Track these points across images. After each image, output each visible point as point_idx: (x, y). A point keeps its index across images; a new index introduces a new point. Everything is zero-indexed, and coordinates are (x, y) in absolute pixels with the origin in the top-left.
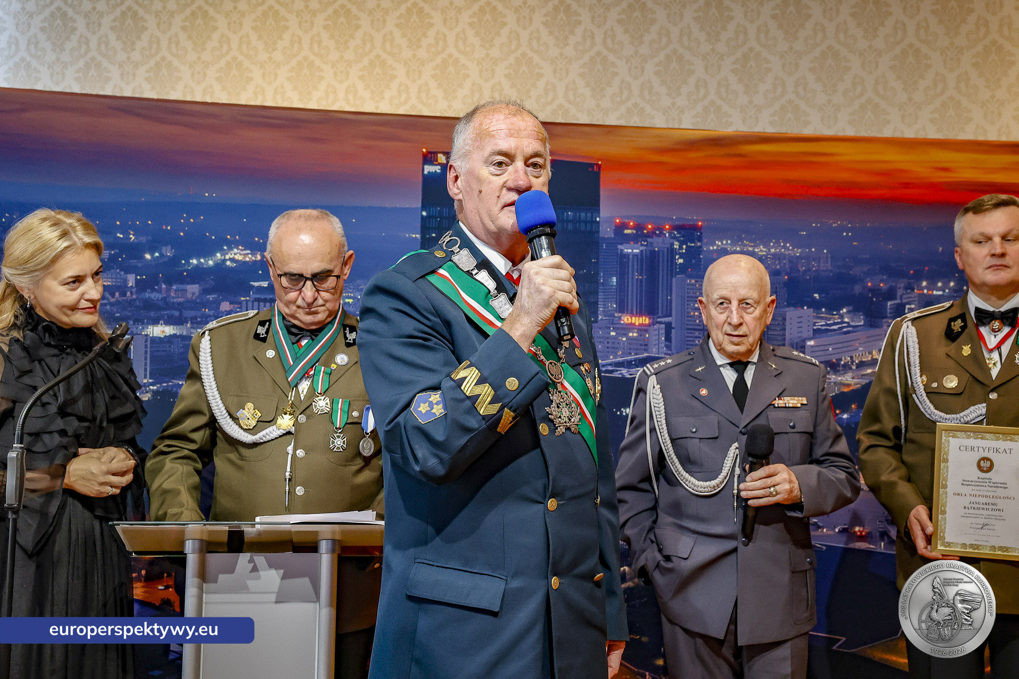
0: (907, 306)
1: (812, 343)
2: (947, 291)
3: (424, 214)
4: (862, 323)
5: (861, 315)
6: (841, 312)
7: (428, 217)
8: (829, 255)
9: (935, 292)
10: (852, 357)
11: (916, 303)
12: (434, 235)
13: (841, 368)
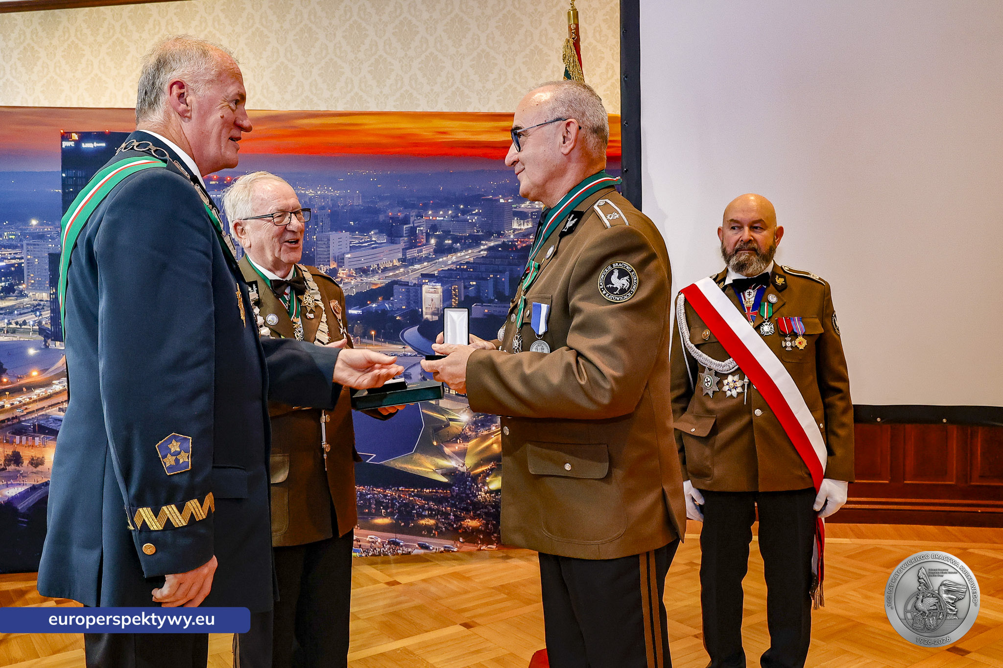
0: (418, 228)
1: (349, 256)
2: (446, 217)
3: (64, 175)
4: (385, 241)
5: (384, 236)
6: (370, 234)
7: (66, 177)
8: (361, 195)
9: (438, 218)
10: (378, 265)
11: (424, 226)
12: (71, 190)
13: (370, 273)
